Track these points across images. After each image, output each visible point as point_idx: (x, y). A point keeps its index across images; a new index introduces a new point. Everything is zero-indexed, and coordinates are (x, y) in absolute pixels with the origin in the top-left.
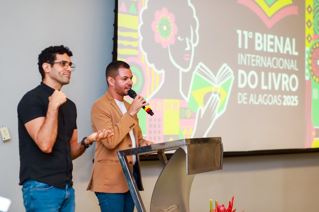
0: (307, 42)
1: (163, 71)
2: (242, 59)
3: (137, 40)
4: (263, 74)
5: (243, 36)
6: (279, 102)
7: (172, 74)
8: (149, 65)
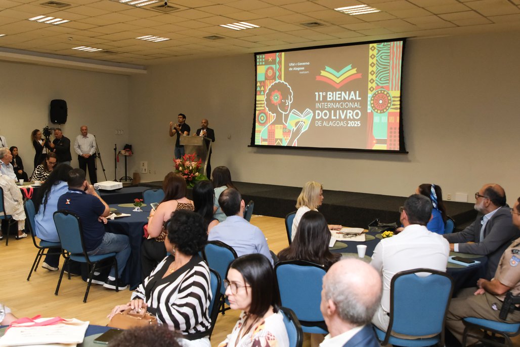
0: (369, 91)
1: (275, 114)
2: (318, 105)
3: (264, 104)
4: (333, 111)
5: (319, 95)
6: (344, 124)
7: (279, 116)
8: (269, 112)
